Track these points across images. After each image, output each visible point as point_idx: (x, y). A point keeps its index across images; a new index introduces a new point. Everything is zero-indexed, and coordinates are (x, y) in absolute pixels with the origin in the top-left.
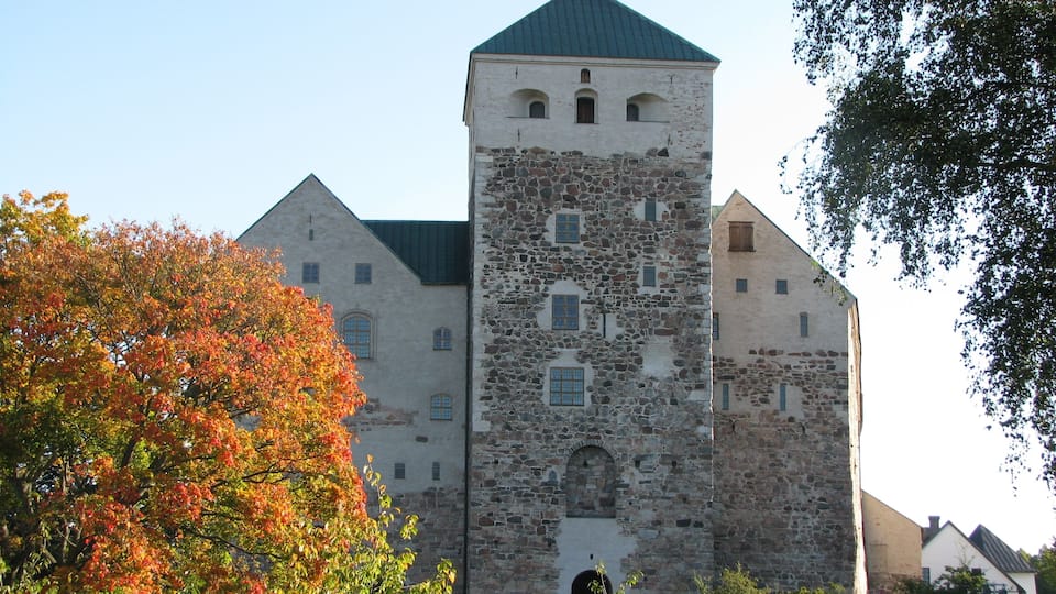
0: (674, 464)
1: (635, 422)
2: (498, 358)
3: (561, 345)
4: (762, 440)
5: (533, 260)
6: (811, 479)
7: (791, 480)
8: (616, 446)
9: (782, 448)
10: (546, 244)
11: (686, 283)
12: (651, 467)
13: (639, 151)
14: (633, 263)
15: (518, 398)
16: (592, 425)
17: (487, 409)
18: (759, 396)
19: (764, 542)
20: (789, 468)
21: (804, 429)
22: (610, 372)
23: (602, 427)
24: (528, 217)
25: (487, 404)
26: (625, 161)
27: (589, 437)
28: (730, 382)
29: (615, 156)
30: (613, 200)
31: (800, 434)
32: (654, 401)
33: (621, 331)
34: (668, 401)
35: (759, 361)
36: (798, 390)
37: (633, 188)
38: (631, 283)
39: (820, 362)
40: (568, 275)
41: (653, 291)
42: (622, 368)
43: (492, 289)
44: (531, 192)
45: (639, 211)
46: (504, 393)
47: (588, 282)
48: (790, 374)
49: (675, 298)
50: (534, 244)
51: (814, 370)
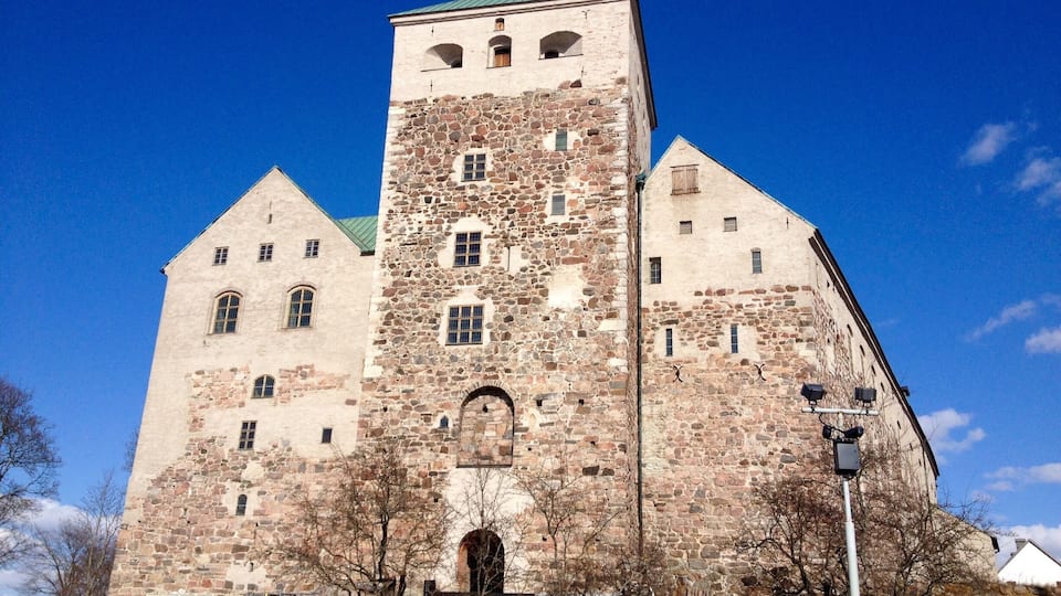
0: (581, 402)
1: (538, 358)
2: (395, 300)
3: (461, 283)
4: (711, 386)
5: (438, 201)
6: (771, 428)
7: (747, 430)
8: (515, 386)
9: (735, 393)
10: (452, 185)
11: (598, 208)
12: (554, 407)
13: (551, 85)
14: (541, 193)
15: (413, 339)
16: (491, 364)
17: (380, 353)
18: (707, 338)
19: (717, 503)
20: (744, 416)
21: (760, 373)
22: (512, 306)
23: (502, 365)
24: (435, 161)
25: (380, 348)
26: (537, 97)
27: (486, 377)
28: (673, 327)
29: (525, 93)
30: (523, 135)
31: (756, 377)
32: (559, 334)
33: (526, 263)
34: (575, 333)
35: (706, 302)
36: (753, 329)
37: (544, 121)
38: (538, 213)
39: (776, 298)
40: (472, 212)
41: (561, 220)
42: (526, 302)
43: (394, 232)
44: (440, 137)
45: (549, 142)
46: (399, 336)
47: (493, 217)
48: (741, 314)
49: (586, 225)
50: (440, 186)
51: (770, 307)
